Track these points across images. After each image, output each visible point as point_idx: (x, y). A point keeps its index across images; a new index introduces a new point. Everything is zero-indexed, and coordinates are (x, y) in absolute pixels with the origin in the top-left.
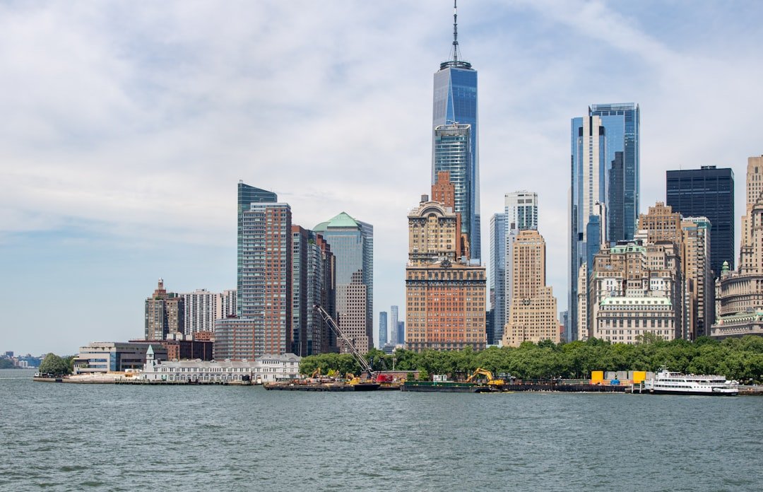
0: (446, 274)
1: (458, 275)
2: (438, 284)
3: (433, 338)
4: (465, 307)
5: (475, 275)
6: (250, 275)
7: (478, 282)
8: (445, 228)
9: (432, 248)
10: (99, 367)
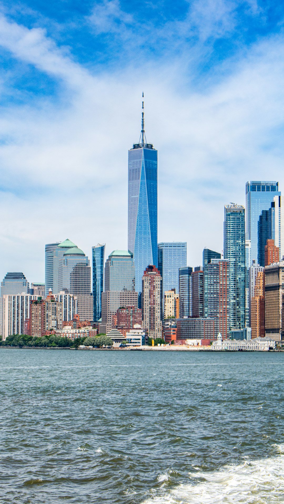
6: (212, 296)
10: (136, 343)
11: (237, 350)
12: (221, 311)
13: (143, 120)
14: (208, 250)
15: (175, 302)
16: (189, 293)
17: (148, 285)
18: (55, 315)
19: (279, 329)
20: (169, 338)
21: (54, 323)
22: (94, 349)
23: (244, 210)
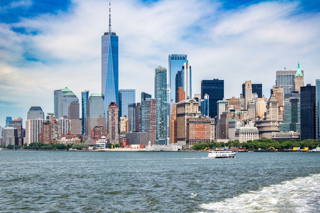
0: (200, 120)
1: (203, 120)
2: (198, 123)
3: (197, 138)
4: (205, 129)
5: (208, 120)
6: (146, 120)
7: (208, 122)
8: (195, 106)
9: (191, 112)
10: (102, 147)
11: (160, 151)
12: (152, 128)
13: (110, 18)
14: (144, 93)
15: (126, 123)
16: (134, 118)
17: (111, 113)
18: (57, 131)
19: (184, 139)
20: (122, 144)
21: (56, 136)
22: (77, 151)
23: (166, 70)
